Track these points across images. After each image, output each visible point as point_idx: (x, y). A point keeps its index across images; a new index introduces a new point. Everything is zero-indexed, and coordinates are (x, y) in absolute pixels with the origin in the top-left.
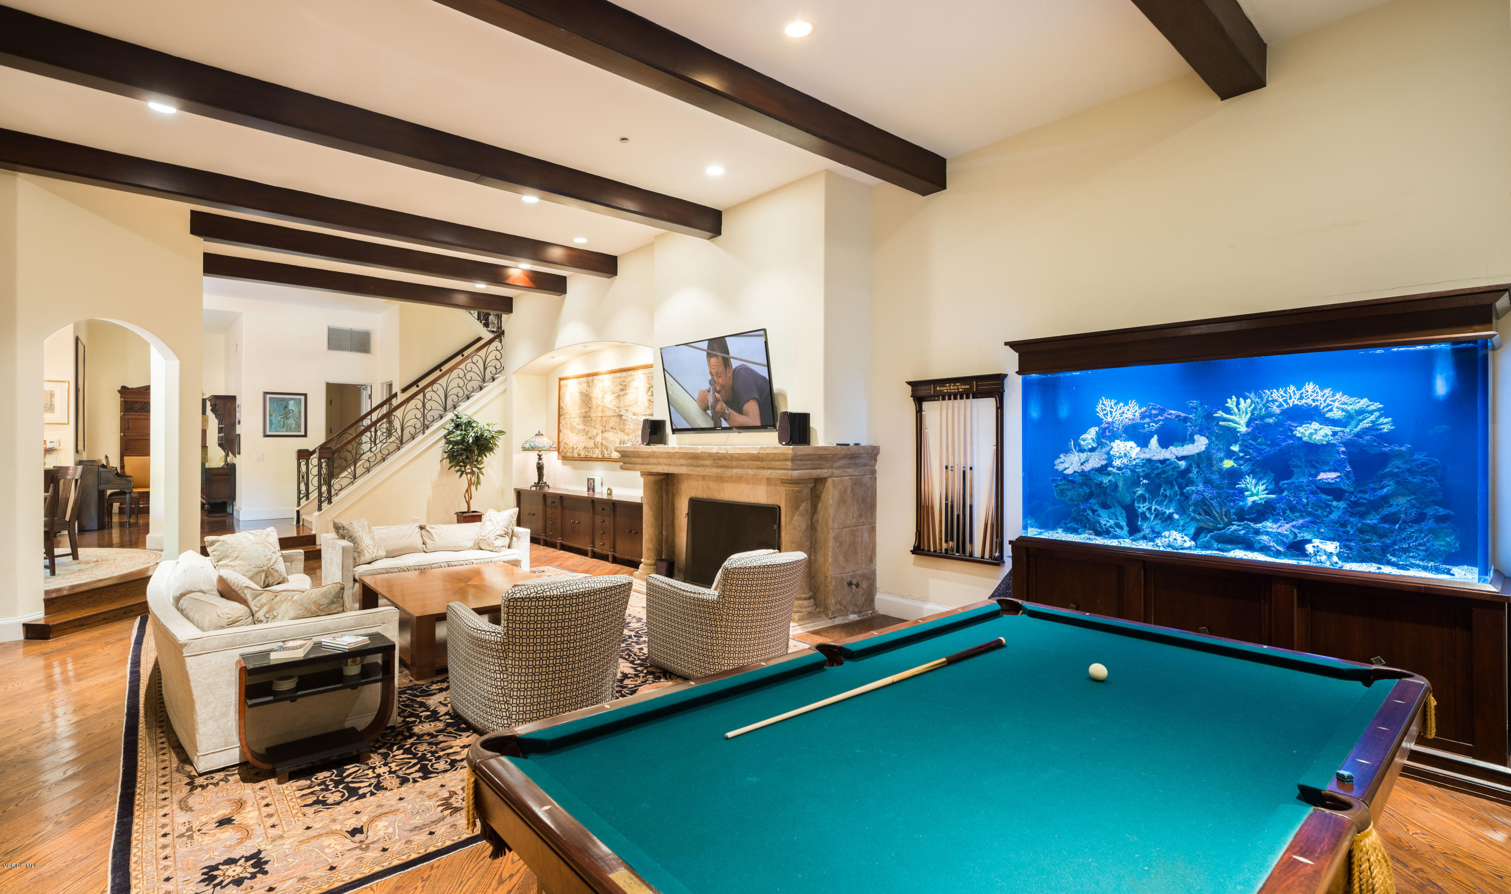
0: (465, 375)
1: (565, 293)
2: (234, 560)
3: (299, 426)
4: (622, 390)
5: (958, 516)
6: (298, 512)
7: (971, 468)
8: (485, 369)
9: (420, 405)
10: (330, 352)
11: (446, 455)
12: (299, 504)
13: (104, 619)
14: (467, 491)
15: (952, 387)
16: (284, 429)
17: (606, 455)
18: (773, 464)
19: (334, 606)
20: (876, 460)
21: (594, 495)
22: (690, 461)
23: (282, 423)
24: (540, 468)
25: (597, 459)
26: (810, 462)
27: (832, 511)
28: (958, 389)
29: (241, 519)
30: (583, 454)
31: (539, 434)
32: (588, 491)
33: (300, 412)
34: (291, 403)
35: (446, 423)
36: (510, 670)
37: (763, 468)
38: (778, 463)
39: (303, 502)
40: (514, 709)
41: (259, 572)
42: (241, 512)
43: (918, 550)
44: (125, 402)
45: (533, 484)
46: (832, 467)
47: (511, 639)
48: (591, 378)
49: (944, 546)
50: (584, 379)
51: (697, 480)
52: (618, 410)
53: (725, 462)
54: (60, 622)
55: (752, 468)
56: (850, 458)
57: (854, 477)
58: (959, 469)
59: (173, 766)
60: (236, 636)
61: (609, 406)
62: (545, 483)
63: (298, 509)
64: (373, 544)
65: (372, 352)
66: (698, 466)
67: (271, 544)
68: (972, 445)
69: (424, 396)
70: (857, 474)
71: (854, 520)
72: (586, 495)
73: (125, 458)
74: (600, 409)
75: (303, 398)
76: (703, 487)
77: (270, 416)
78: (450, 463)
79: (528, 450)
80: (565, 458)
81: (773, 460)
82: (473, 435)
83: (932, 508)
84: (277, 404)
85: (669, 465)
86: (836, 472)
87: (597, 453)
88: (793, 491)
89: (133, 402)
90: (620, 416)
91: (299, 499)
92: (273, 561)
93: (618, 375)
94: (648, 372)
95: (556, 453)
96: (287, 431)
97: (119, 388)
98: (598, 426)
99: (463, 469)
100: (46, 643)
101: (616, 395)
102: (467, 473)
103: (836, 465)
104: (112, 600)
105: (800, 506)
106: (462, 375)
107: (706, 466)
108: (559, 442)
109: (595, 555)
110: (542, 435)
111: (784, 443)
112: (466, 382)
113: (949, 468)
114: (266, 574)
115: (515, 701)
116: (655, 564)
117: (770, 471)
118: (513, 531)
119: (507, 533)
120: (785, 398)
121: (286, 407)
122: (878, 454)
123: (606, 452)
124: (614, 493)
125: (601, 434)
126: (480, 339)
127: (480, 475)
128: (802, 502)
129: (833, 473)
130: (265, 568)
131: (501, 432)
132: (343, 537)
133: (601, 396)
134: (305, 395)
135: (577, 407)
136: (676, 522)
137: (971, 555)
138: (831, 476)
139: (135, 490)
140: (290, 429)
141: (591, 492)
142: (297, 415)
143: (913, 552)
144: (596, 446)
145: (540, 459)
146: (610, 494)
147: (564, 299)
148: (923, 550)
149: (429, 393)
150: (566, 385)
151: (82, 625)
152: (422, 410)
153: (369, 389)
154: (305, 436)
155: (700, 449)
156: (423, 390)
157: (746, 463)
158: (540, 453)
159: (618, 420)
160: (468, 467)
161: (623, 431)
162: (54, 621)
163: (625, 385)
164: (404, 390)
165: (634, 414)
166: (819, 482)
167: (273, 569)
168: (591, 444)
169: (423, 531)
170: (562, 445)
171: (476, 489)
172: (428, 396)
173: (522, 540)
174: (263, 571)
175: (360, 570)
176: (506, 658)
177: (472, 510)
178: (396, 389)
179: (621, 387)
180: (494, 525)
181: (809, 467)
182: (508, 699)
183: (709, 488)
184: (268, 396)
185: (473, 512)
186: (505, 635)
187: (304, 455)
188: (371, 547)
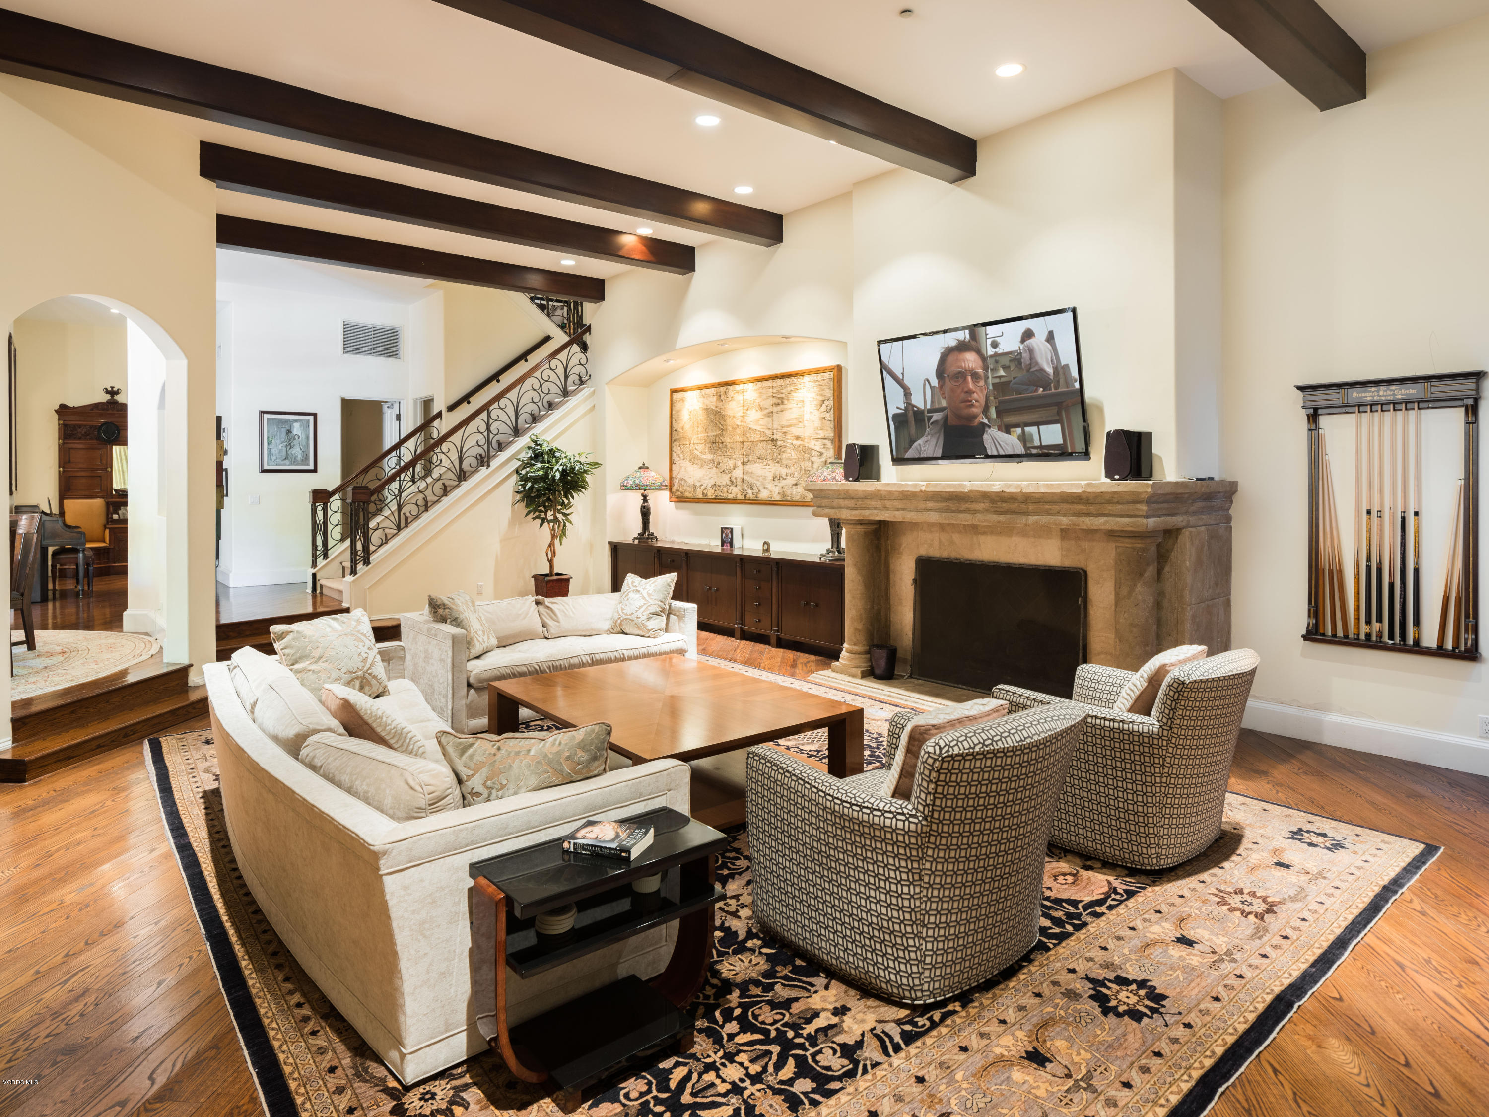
0: (541, 386)
1: (693, 269)
2: (316, 662)
3: (307, 458)
4: (776, 404)
5: (1392, 586)
6: (314, 575)
7: (1416, 514)
8: (566, 377)
9: (483, 428)
10: (346, 355)
11: (518, 497)
12: (314, 565)
13: (99, 746)
14: (550, 546)
15: (1381, 393)
16: (287, 462)
17: (750, 495)
18: (1109, 508)
19: (596, 763)
20: (1231, 502)
21: (732, 550)
22: (944, 504)
23: (284, 453)
24: (645, 513)
25: (734, 501)
26: (1166, 506)
27: (1189, 578)
28: (1394, 395)
29: (231, 585)
30: (711, 494)
31: (644, 467)
32: (722, 545)
33: (308, 438)
34: (296, 426)
35: (519, 452)
36: (926, 879)
37: (1089, 515)
38: (1120, 507)
39: (321, 562)
40: (929, 946)
41: (353, 680)
42: (231, 575)
43: (1313, 635)
44: (65, 425)
45: (636, 536)
46: (1186, 513)
47: (934, 827)
48: (723, 389)
49: (1364, 629)
50: (713, 390)
51: (931, 532)
52: (769, 433)
53: (1014, 506)
54: (39, 754)
55: (1065, 515)
56: (1205, 499)
57: (1210, 527)
58: (1393, 515)
59: (344, 1062)
60: (461, 830)
61: (754, 427)
62: (652, 534)
63: (314, 571)
64: (481, 628)
65: (402, 357)
66: (960, 512)
67: (365, 635)
68: (1418, 478)
69: (489, 416)
70: (1212, 522)
71: (1210, 590)
72: (719, 550)
73: (65, 501)
74: (739, 431)
75: (311, 418)
76: (940, 542)
77: (269, 443)
78: (527, 506)
79: (632, 489)
80: (680, 499)
81: (1109, 502)
82: (561, 468)
83: (1340, 572)
84: (278, 427)
85: (904, 510)
86: (1192, 520)
87: (735, 492)
88: (1134, 548)
89: (75, 426)
90: (774, 441)
91: (315, 558)
92: (369, 661)
93: (769, 383)
94: (819, 378)
95: (666, 494)
96: (291, 464)
97: (57, 407)
98: (737, 455)
99: (543, 515)
100: (21, 788)
101: (766, 412)
102: (549, 522)
103: (1193, 508)
104: (104, 716)
105: (1145, 571)
106: (537, 386)
107: (976, 512)
108: (671, 478)
109: (745, 636)
110: (648, 468)
111: (1117, 477)
112: (542, 395)
113: (1374, 514)
114: (361, 682)
115: (930, 933)
116: (868, 652)
117: (1102, 520)
118: (670, 606)
119: (663, 610)
120: (1100, 409)
121: (289, 432)
122: (1236, 491)
123: (749, 491)
124: (773, 548)
125: (741, 467)
126: (547, 339)
127: (567, 524)
128: (1148, 565)
129: (1189, 521)
130: (360, 673)
131: (595, 464)
132: (444, 620)
133: (740, 413)
134: (315, 415)
135: (700, 429)
136: (892, 591)
137: (1417, 643)
138: (1188, 526)
139: (88, 545)
140: (295, 462)
141: (727, 547)
142: (304, 443)
143: (1306, 638)
144: (733, 482)
145: (645, 500)
146: (768, 550)
147: (691, 279)
148: (1323, 635)
149: (495, 412)
150: (683, 400)
151: (69, 758)
152: (485, 434)
153: (396, 406)
154: (315, 470)
155: (968, 487)
156: (486, 407)
157: (1056, 508)
158: (646, 493)
159: (770, 446)
160: (550, 513)
161: (778, 461)
162: (32, 752)
163: (782, 398)
164: (451, 408)
165: (798, 438)
166: (1171, 533)
167: (370, 674)
168: (725, 479)
169: (541, 608)
170: (676, 482)
171: (561, 543)
172: (494, 415)
173: (687, 619)
174: (357, 678)
175: (477, 668)
176: (921, 859)
177: (556, 571)
178: (439, 405)
179: (775, 400)
180: (644, 598)
181: (1164, 512)
182: (920, 929)
183: (952, 542)
184: (266, 416)
185: (558, 574)
186: (925, 818)
187: (320, 497)
188: (480, 633)
